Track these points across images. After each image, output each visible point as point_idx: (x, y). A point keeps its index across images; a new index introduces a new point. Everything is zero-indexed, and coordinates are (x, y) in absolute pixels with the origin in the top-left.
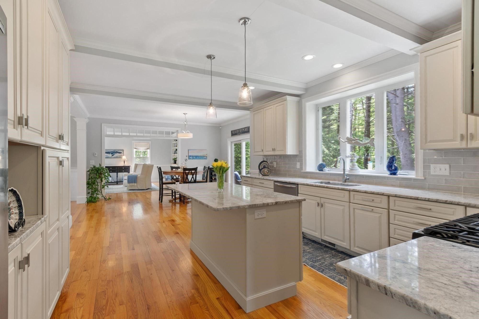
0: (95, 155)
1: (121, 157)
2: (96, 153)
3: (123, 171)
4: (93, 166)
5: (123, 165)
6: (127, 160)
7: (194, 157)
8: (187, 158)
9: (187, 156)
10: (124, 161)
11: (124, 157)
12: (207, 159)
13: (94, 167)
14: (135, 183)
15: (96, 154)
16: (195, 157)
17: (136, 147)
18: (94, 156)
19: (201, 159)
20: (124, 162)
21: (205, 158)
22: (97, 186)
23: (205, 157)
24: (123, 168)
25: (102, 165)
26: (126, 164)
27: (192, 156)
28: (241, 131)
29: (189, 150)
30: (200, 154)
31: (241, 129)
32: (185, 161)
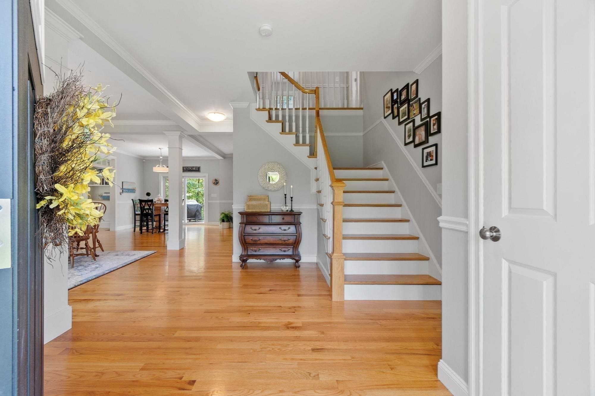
7: (127, 190)
28: (186, 169)
29: (123, 182)
30: (130, 187)
31: (186, 167)
32: (120, 194)
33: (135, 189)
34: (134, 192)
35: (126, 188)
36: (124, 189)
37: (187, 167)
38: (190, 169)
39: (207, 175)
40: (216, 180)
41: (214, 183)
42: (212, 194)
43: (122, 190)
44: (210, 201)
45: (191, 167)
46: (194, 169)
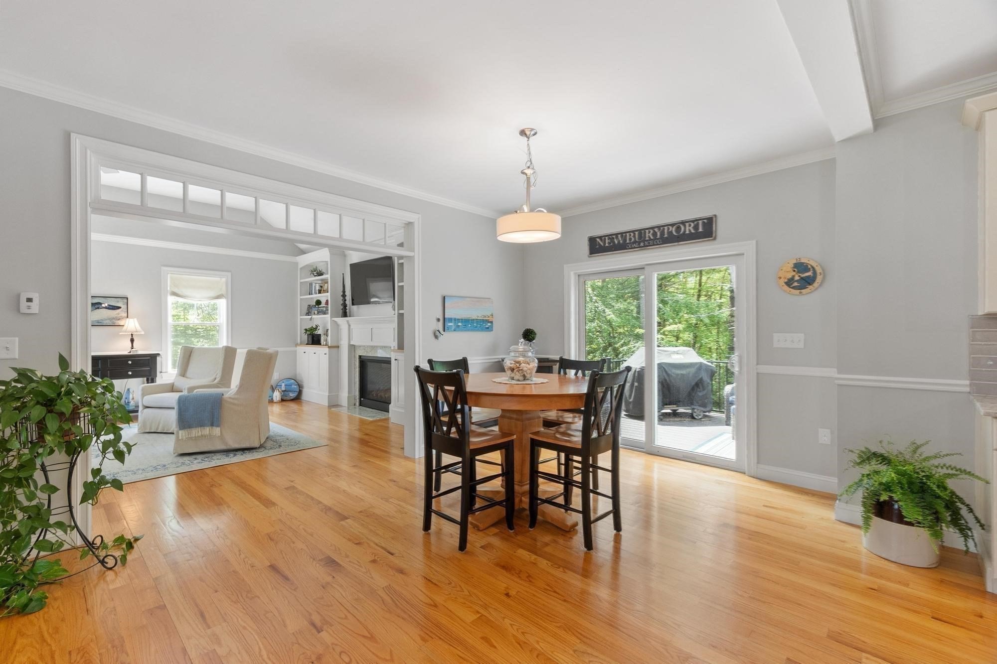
0: (24, 303)
1: (121, 323)
2: (35, 296)
3: (130, 373)
4: (14, 369)
5: (126, 353)
6: (143, 333)
7: (460, 324)
8: (440, 326)
9: (438, 320)
10: (130, 337)
11: (131, 324)
12: (492, 331)
13: (24, 375)
14: (212, 425)
15: (29, 300)
16: (462, 322)
17: (176, 290)
18: (18, 310)
19: (478, 330)
20: (132, 341)
21: (488, 328)
22: (42, 496)
23: (489, 324)
24: (130, 362)
25: (71, 361)
26: (141, 349)
27: (455, 319)
28: (655, 234)
29: (444, 297)
30: (475, 313)
31: (653, 228)
32: (433, 338)
33: (490, 319)
34: (490, 329)
35: (458, 317)
36: (450, 320)
37: (659, 227)
38: (670, 233)
39: (749, 248)
40: (800, 267)
41: (789, 283)
42: (776, 336)
43: (441, 323)
44: (764, 369)
45: (672, 225)
46: (689, 229)
